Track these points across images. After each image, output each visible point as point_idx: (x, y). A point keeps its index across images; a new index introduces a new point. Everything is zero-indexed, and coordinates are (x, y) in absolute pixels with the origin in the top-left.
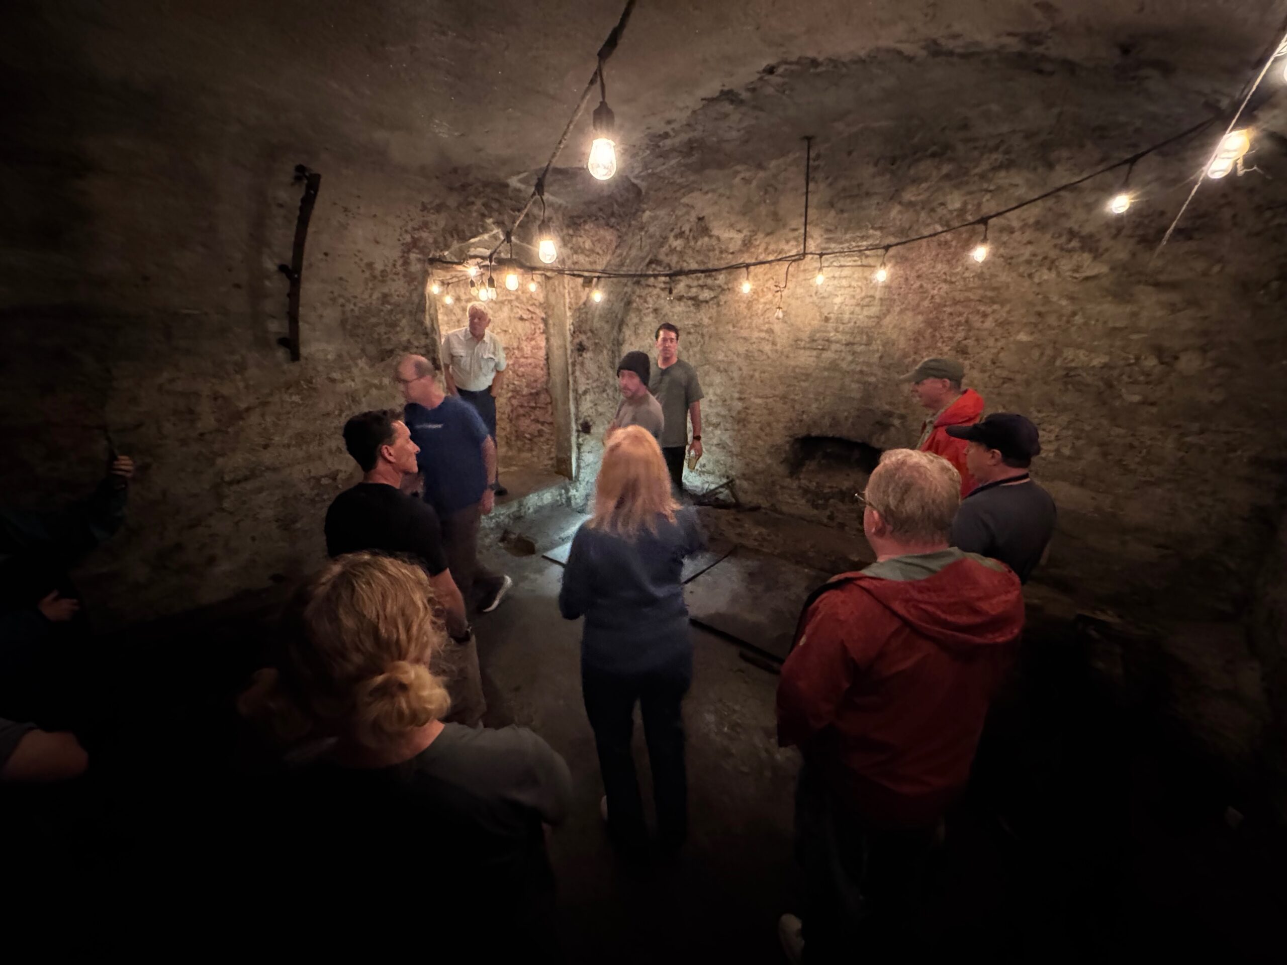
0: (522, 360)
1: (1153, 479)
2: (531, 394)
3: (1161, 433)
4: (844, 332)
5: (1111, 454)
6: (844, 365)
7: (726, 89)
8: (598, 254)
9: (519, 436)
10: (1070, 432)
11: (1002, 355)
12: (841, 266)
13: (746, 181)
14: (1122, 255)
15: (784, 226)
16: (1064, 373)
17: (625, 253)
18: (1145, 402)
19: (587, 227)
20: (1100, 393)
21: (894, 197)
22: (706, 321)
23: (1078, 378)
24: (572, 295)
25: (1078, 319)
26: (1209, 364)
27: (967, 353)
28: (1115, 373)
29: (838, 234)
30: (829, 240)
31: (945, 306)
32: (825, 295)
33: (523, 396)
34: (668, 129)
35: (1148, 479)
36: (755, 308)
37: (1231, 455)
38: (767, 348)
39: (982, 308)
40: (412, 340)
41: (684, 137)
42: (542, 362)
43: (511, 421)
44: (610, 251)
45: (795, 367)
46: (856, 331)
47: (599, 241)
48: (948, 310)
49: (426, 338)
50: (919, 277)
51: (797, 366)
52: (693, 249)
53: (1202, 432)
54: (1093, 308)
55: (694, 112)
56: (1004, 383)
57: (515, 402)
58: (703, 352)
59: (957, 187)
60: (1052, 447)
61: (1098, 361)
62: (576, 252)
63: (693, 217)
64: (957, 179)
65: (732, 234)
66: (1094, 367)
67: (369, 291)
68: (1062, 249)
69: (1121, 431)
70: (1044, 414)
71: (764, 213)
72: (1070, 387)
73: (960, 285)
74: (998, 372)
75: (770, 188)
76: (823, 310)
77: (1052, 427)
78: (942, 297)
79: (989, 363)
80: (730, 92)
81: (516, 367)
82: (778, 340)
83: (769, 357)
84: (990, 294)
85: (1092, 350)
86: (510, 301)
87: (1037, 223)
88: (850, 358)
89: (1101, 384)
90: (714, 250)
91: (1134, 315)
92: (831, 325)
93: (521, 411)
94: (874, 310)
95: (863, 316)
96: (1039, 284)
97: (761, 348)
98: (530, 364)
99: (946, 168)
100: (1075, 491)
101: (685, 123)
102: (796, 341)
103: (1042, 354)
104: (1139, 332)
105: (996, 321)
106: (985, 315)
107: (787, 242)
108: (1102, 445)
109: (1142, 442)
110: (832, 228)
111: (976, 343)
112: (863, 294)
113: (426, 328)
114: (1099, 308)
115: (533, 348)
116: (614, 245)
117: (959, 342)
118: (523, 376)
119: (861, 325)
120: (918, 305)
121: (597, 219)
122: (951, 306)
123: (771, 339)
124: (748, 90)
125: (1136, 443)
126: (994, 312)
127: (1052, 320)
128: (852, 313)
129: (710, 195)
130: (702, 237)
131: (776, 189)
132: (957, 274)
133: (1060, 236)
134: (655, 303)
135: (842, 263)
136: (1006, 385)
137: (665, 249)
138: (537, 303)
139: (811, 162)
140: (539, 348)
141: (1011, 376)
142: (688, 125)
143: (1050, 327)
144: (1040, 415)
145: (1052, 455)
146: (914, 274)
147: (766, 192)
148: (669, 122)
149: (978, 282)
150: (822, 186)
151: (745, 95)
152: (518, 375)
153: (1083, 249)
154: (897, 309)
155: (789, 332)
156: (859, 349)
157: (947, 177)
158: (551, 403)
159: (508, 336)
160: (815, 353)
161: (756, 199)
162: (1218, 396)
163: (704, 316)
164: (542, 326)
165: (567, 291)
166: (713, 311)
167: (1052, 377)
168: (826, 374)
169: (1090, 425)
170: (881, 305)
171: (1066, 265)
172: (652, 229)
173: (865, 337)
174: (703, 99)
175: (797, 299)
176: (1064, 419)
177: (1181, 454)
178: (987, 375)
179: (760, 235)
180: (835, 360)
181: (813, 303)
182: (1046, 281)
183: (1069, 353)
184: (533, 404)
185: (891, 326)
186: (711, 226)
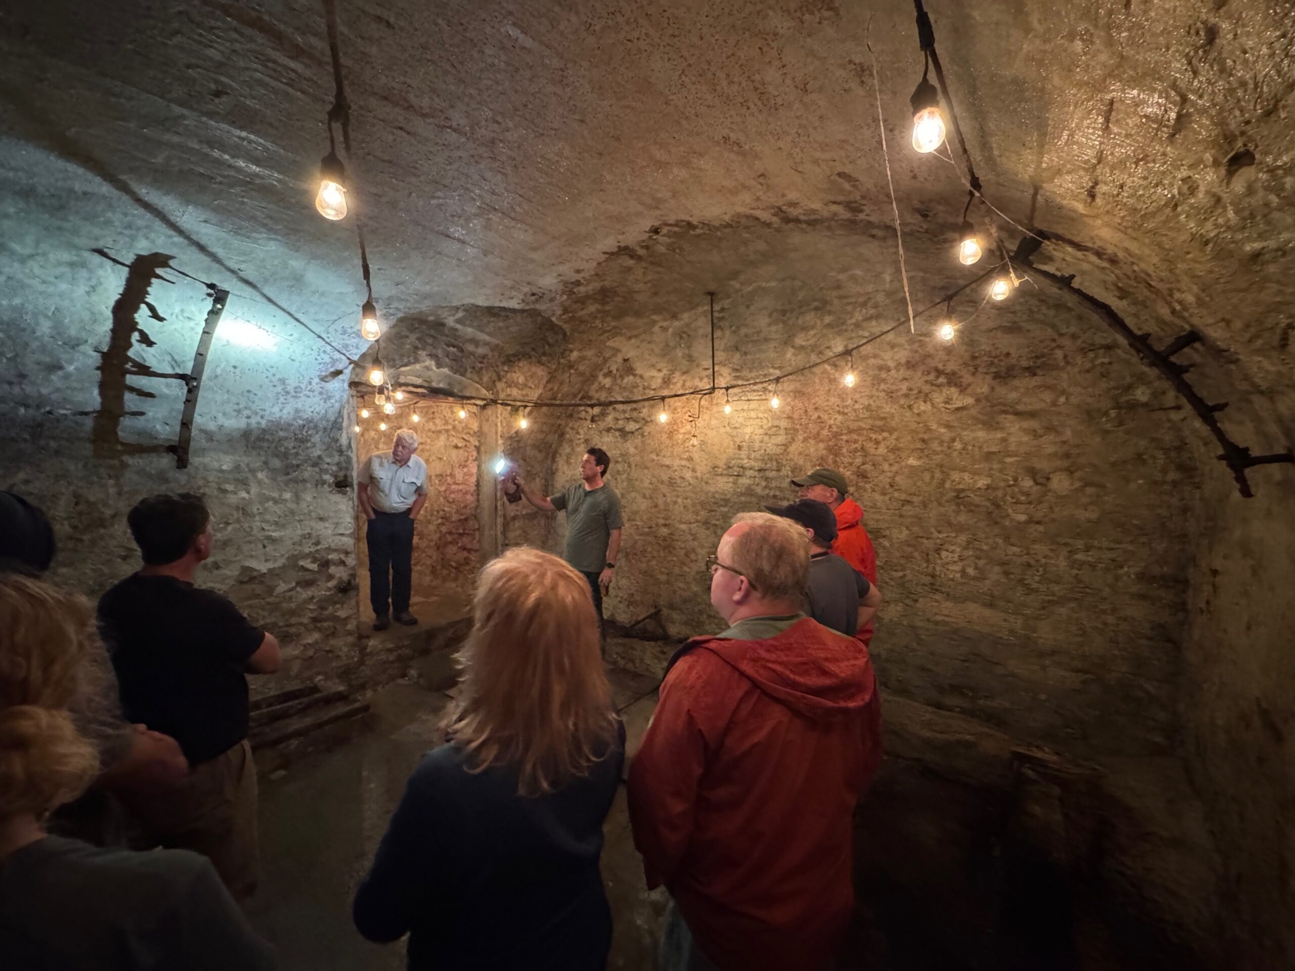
0: (453, 487)
1: (1054, 598)
2: (460, 520)
3: (1052, 550)
4: (756, 460)
5: (1012, 573)
6: (759, 490)
7: (622, 245)
8: (531, 388)
9: (445, 563)
10: (971, 553)
11: (897, 479)
12: (748, 400)
13: (664, 329)
14: (983, 389)
15: (698, 366)
16: (954, 494)
17: (556, 388)
18: (1030, 521)
19: (521, 364)
20: (990, 513)
21: (788, 342)
22: (632, 450)
23: (968, 499)
24: (504, 424)
25: (958, 445)
26: (1078, 484)
27: (866, 477)
28: (1000, 493)
29: (745, 373)
30: (737, 378)
31: (842, 434)
32: (737, 425)
33: (452, 522)
34: (578, 277)
35: (1050, 598)
36: (676, 437)
37: (1121, 572)
38: (688, 475)
39: (874, 436)
40: (323, 456)
41: (596, 285)
42: (473, 488)
43: (438, 548)
44: (542, 386)
45: (714, 493)
46: (766, 458)
47: (532, 377)
48: (845, 437)
49: (340, 455)
50: (816, 409)
51: (717, 492)
52: (620, 387)
53: (1088, 549)
54: (967, 435)
55: (599, 264)
56: (903, 505)
57: (444, 529)
58: (629, 480)
59: (839, 333)
60: (957, 568)
61: (982, 482)
62: (510, 386)
63: (619, 359)
64: (838, 327)
65: (654, 373)
66: (979, 488)
67: (280, 405)
68: (932, 385)
69: (1016, 550)
70: (945, 535)
71: (680, 355)
72: (962, 507)
73: (852, 415)
74: (896, 495)
75: (685, 336)
76: (736, 439)
77: (953, 548)
78: (838, 427)
79: (887, 486)
80: (626, 248)
81: (448, 492)
82: (697, 467)
83: (690, 484)
84: (879, 423)
85: (975, 473)
86: (447, 431)
87: (908, 362)
88: (764, 484)
89: (988, 504)
90: (637, 386)
91: (1004, 440)
92: (743, 454)
93: (449, 538)
94: (781, 439)
95: (773, 445)
96: (918, 414)
97: (682, 475)
98: (461, 491)
99: (828, 319)
100: (987, 612)
101: (593, 273)
102: (714, 468)
103: (933, 477)
104: (1010, 456)
105: (887, 448)
106: (877, 443)
107: (701, 379)
108: (1003, 564)
109: (1037, 561)
110: (739, 368)
111: (873, 468)
112: (770, 425)
113: (341, 446)
114: (972, 435)
115: (465, 474)
116: (545, 380)
117: (858, 467)
118: (454, 502)
119: (771, 452)
120: (818, 434)
121: (530, 357)
122: (846, 434)
123: (691, 466)
124: (642, 247)
125: (1032, 562)
126: (884, 439)
127: (935, 446)
128: (762, 442)
129: (633, 341)
130: (628, 376)
131: (689, 336)
132: (847, 406)
133: (929, 373)
134: (586, 434)
135: (750, 397)
136: (905, 508)
137: (595, 386)
138: (471, 432)
139: (716, 314)
140: (471, 475)
141: (909, 498)
142: (597, 275)
143: (935, 453)
144: (941, 536)
145: (958, 575)
146: (812, 407)
147: (681, 338)
148: (578, 271)
149: (867, 414)
150: (728, 333)
151: (641, 252)
152: (448, 501)
153: (949, 384)
154: (801, 438)
155: (707, 459)
156: (772, 474)
157: (829, 326)
158: (478, 529)
159: (442, 462)
160: (731, 479)
161: (672, 344)
162: (1093, 514)
163: (630, 447)
164: (475, 454)
165: (499, 420)
166: (638, 441)
167: (945, 498)
168: (743, 499)
169: (986, 544)
170: (786, 434)
171: (938, 398)
172: (581, 368)
173: (775, 463)
174: (604, 253)
175: (712, 429)
176: (963, 538)
177: (1075, 572)
178: (887, 497)
179: (677, 374)
180: (750, 485)
181: (726, 433)
182: (924, 412)
183: (956, 476)
184: (461, 531)
185: (797, 453)
186: (634, 366)
